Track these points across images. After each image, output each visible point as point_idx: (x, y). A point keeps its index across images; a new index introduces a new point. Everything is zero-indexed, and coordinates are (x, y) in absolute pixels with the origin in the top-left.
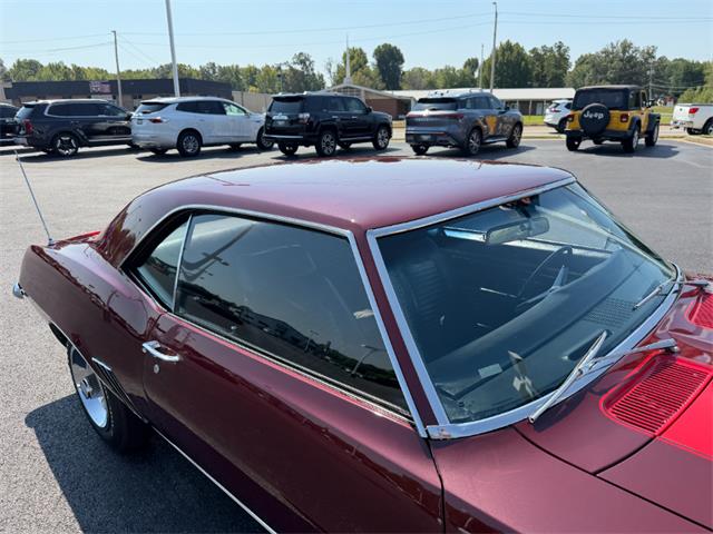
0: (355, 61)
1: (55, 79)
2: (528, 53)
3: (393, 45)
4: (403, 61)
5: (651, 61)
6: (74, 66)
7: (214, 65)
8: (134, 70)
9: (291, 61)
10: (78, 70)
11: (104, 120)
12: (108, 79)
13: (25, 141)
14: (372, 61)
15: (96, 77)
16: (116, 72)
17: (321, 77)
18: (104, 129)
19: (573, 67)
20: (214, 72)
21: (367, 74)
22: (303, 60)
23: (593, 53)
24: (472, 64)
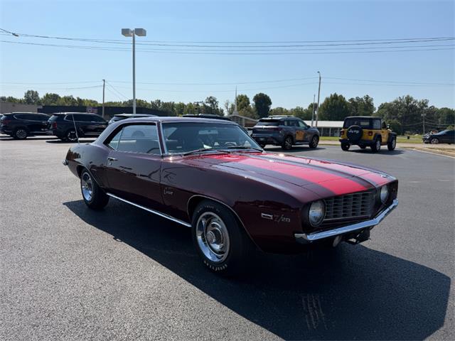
0: (242, 103)
1: (67, 105)
2: (347, 100)
3: (265, 94)
4: (271, 103)
5: (425, 108)
6: (78, 98)
7: (159, 101)
8: (113, 101)
9: (204, 101)
10: (80, 100)
11: (93, 124)
12: (96, 106)
13: (52, 132)
14: (252, 103)
15: (90, 105)
16: (102, 102)
17: (222, 111)
18: (93, 128)
19: (377, 110)
20: (159, 105)
21: (249, 110)
22: (212, 100)
23: (388, 102)
24: (314, 106)
